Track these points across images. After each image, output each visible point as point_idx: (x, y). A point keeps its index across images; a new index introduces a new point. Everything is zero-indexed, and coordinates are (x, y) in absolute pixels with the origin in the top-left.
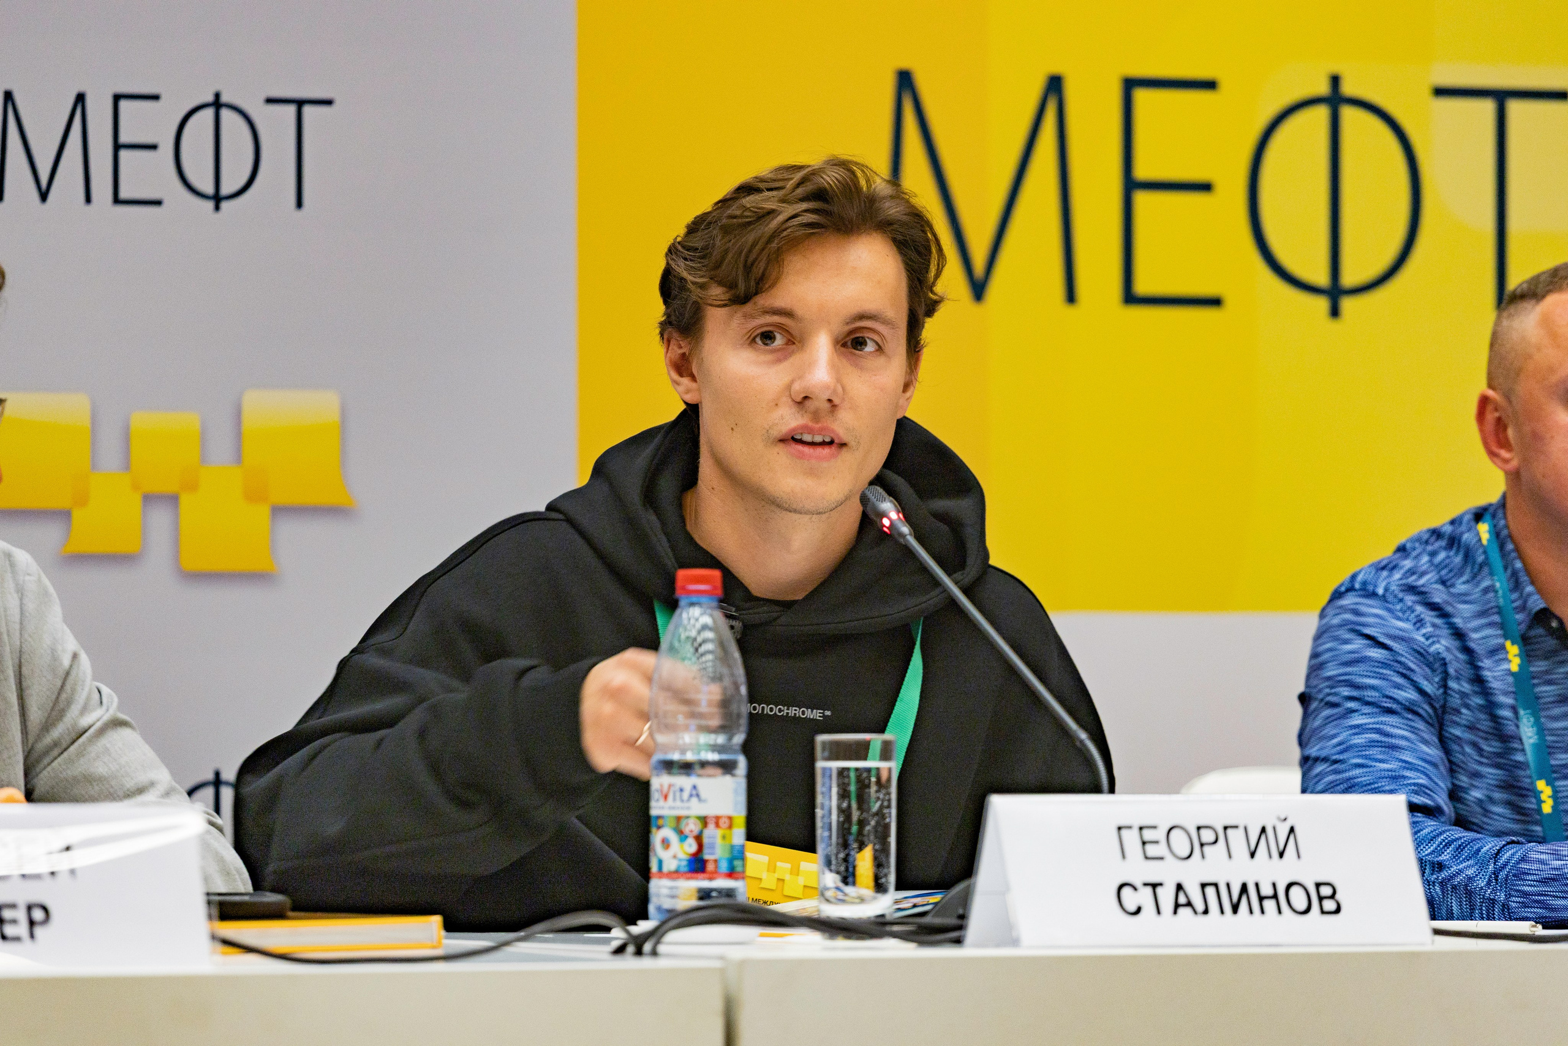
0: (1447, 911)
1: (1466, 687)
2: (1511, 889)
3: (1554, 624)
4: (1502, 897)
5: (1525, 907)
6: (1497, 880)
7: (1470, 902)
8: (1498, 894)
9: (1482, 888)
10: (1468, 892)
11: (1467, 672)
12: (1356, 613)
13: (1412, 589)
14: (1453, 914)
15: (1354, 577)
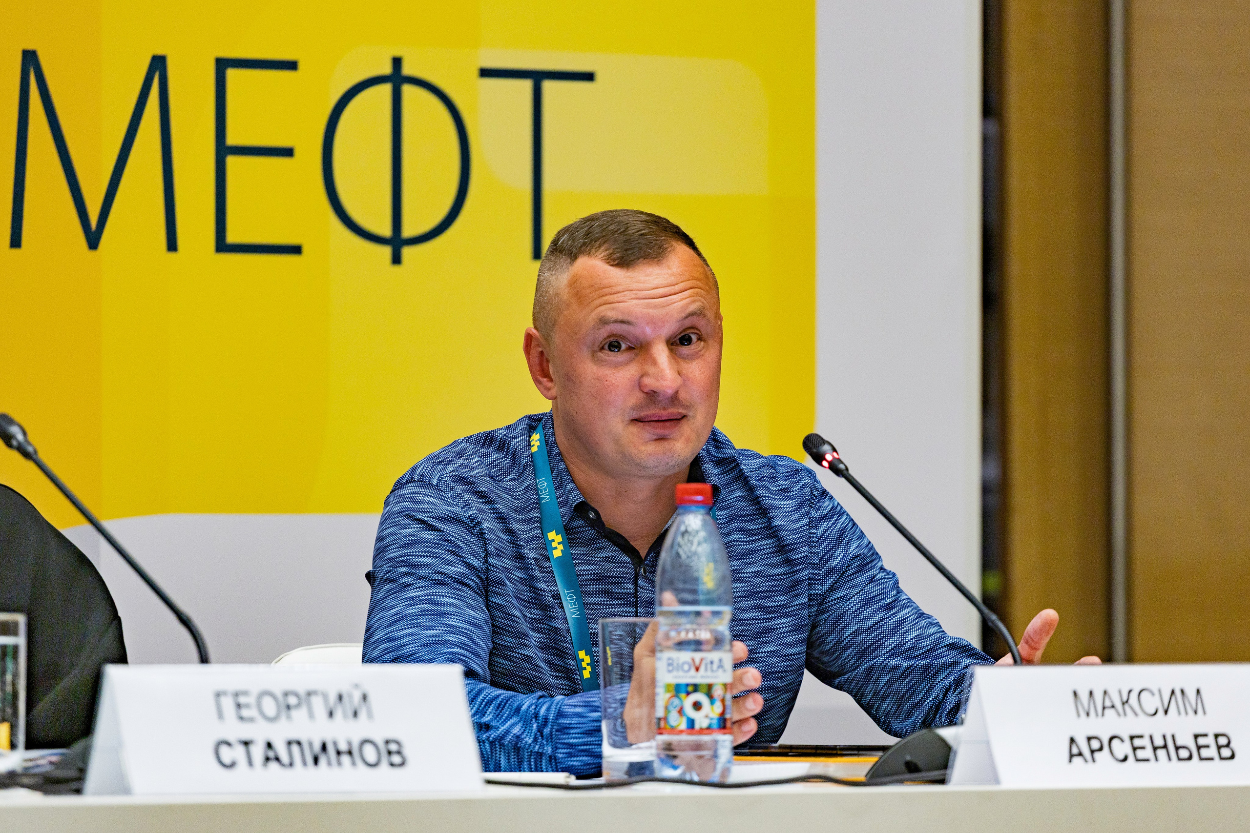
0: (495, 765)
1: (508, 563)
2: (557, 743)
3: (592, 515)
4: (549, 749)
5: (572, 756)
6: (542, 736)
7: (518, 756)
8: (545, 748)
9: (530, 745)
10: (517, 748)
11: (510, 550)
12: (415, 501)
13: (462, 480)
14: (500, 767)
15: (414, 470)
